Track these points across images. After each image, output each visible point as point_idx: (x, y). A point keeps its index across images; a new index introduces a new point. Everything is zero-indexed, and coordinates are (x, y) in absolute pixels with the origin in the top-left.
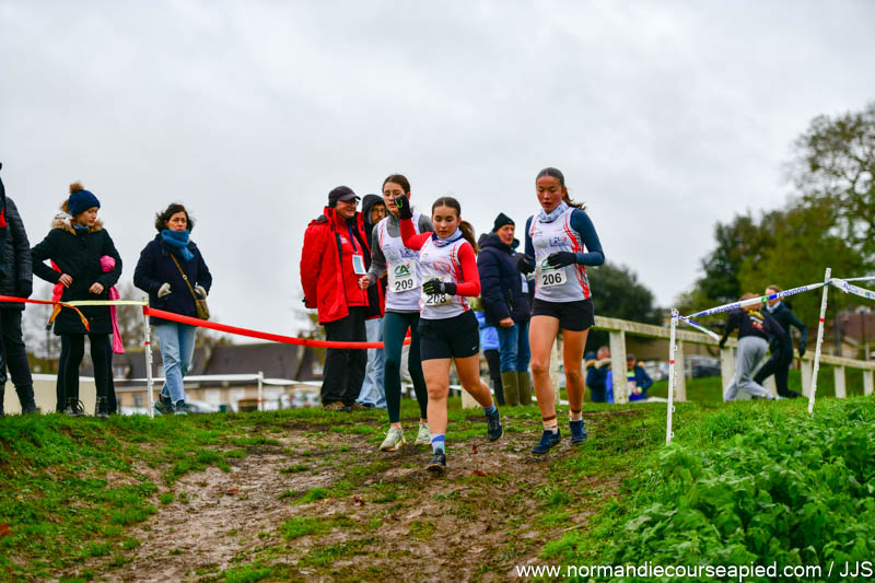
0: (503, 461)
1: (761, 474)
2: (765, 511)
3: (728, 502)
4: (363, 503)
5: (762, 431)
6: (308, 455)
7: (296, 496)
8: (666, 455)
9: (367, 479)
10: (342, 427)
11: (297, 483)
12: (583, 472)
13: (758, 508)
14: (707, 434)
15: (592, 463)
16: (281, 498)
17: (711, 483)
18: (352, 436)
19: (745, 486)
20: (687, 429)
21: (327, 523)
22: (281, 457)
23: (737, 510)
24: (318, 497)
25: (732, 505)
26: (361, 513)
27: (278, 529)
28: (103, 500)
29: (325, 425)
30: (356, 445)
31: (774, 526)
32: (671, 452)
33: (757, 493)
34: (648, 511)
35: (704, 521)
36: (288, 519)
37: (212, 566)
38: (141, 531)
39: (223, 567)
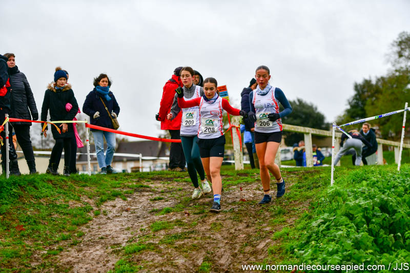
0: (254, 194)
1: (376, 199)
2: (377, 217)
3: (360, 212)
4: (189, 214)
5: (376, 179)
6: (163, 192)
7: (157, 211)
8: (330, 191)
9: (191, 203)
10: (179, 179)
11: (158, 205)
12: (292, 199)
13: (374, 215)
14: (350, 181)
15: (296, 195)
16: (150, 213)
17: (352, 203)
18: (184, 183)
19: (368, 205)
20: (340, 179)
21: (172, 224)
22: (151, 193)
23: (364, 217)
24: (168, 212)
25: (362, 214)
26: (188, 219)
27: (149, 227)
28: (67, 214)
29: (172, 178)
30: (186, 187)
31: (381, 224)
32: (333, 190)
33: (373, 208)
34: (322, 217)
35: (349, 222)
36: (154, 222)
37: (119, 244)
38: (85, 228)
39: (123, 245)
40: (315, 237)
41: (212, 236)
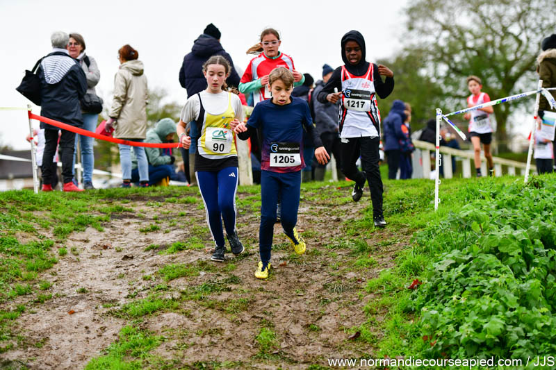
1: (532, 227)
2: (540, 255)
6: (156, 219)
7: (164, 247)
10: (172, 199)
13: (536, 253)
16: (148, 250)
18: (183, 205)
21: (194, 268)
22: (137, 221)
23: (523, 255)
24: (179, 249)
27: (156, 273)
28: (18, 253)
29: (160, 197)
31: (549, 266)
33: (533, 241)
35: (500, 263)
36: (161, 265)
37: (113, 301)
38: (50, 276)
39: (122, 302)
40: (447, 287)
41: (264, 287)
